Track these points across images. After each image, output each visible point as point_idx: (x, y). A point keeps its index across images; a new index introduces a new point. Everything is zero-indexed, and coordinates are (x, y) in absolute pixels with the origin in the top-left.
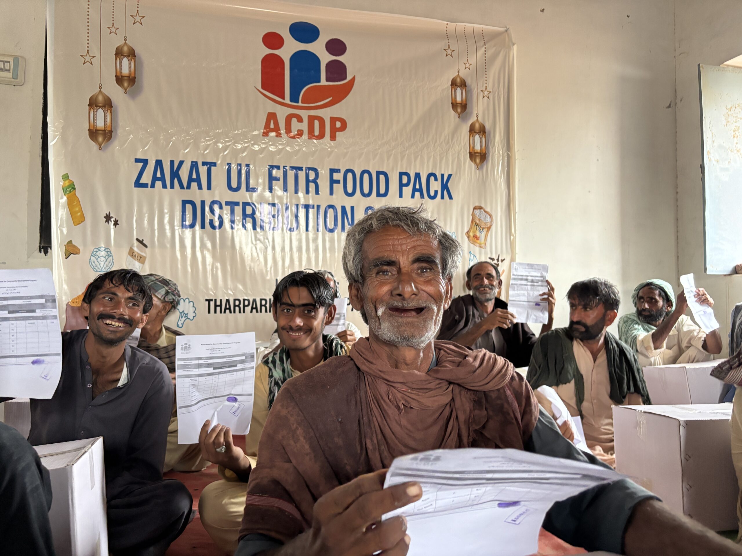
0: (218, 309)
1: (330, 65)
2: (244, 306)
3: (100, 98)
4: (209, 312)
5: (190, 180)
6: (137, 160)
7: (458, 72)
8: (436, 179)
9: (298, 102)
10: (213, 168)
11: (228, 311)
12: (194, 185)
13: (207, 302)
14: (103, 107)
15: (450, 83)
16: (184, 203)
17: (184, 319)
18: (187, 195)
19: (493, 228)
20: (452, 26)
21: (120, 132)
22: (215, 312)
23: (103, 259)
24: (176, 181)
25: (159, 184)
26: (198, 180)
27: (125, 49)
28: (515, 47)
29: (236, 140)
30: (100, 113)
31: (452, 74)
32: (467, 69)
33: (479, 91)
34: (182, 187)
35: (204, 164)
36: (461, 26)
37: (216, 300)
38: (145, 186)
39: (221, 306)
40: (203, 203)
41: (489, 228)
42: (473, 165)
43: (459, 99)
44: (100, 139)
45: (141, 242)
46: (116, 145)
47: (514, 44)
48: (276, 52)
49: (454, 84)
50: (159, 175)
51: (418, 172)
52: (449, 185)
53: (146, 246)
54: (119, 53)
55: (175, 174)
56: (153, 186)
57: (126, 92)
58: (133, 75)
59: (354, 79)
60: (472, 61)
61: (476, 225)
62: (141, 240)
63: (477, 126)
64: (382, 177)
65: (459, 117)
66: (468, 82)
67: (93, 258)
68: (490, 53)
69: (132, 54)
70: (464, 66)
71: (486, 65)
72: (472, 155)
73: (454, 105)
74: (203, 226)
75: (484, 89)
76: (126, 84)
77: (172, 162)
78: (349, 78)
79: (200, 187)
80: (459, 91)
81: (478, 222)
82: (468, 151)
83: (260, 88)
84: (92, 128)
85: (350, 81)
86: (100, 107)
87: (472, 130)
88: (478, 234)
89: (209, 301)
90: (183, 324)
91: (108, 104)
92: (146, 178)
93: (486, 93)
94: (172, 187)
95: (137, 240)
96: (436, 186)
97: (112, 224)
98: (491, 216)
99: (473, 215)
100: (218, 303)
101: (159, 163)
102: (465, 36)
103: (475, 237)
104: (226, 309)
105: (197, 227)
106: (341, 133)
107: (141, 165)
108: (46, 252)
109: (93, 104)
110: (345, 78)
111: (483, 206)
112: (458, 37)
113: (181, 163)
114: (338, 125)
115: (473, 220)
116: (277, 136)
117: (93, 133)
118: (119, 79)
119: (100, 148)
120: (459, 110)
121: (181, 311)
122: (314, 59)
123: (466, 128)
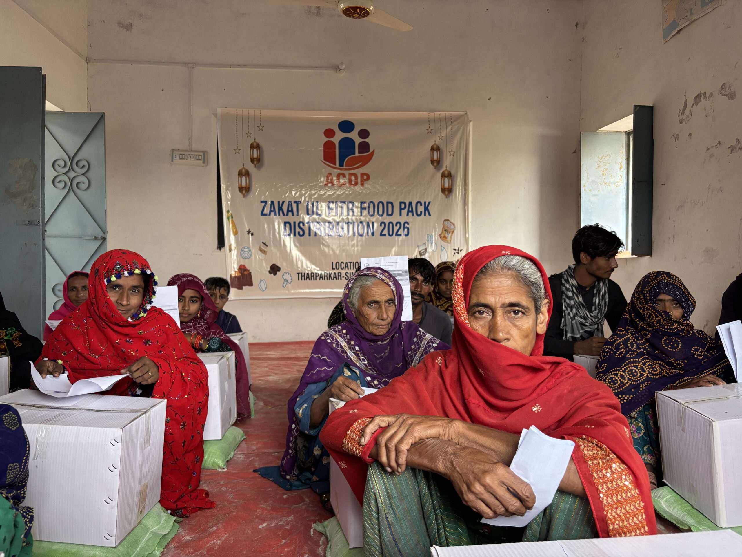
0: (303, 278)
1: (360, 144)
2: (316, 276)
3: (244, 171)
4: (299, 279)
5: (288, 211)
6: (262, 202)
7: (435, 142)
8: (421, 205)
9: (343, 166)
10: (299, 204)
11: (308, 279)
12: (290, 214)
13: (297, 275)
14: (245, 175)
15: (430, 149)
16: (285, 223)
17: (286, 283)
18: (287, 219)
19: (455, 232)
20: (432, 114)
21: (253, 188)
22: (302, 279)
23: (246, 252)
24: (281, 212)
25: (272, 214)
26: (292, 211)
27: (255, 144)
28: (471, 124)
29: (311, 188)
30: (244, 178)
31: (432, 143)
32: (441, 140)
33: (448, 152)
34: (284, 215)
35: (295, 202)
36: (437, 114)
37: (302, 273)
38: (266, 215)
39: (304, 276)
40: (295, 223)
41: (453, 232)
42: (444, 196)
43: (435, 158)
44: (244, 192)
45: (265, 244)
46: (251, 195)
47: (470, 121)
48: (331, 139)
49: (432, 149)
50: (272, 209)
51: (410, 201)
52: (429, 208)
53: (267, 246)
54: (252, 147)
55: (280, 208)
56: (270, 215)
57: (255, 167)
58: (259, 158)
59: (374, 151)
60: (444, 134)
61: (446, 230)
62: (264, 242)
63: (446, 173)
64: (390, 205)
65: (435, 169)
66: (441, 147)
67: (242, 252)
68: (454, 130)
69: (258, 147)
70: (439, 138)
71: (452, 136)
72: (443, 190)
73: (432, 162)
74: (295, 235)
75: (451, 151)
76: (255, 163)
77: (279, 202)
78: (371, 151)
79: (293, 215)
80: (435, 153)
81: (446, 228)
82: (440, 188)
83: (323, 159)
84: (240, 186)
85: (372, 152)
86: (244, 175)
87: (443, 176)
88: (446, 235)
89: (298, 273)
90: (286, 285)
91: (247, 174)
92: (266, 211)
93: (452, 153)
94: (279, 215)
95: (263, 243)
96: (421, 209)
97: (250, 235)
98: (454, 224)
99: (443, 224)
100: (303, 275)
101: (272, 203)
102: (440, 120)
103: (445, 237)
104: (307, 278)
105: (292, 235)
106: (367, 182)
107: (263, 204)
108: (220, 249)
109: (240, 174)
110: (369, 151)
111: (449, 219)
112: (435, 120)
113: (283, 202)
114: (365, 177)
115: (443, 227)
116: (332, 186)
117: (241, 189)
118: (252, 160)
119: (244, 197)
120: (435, 164)
121: (285, 278)
122: (351, 142)
123: (439, 174)
